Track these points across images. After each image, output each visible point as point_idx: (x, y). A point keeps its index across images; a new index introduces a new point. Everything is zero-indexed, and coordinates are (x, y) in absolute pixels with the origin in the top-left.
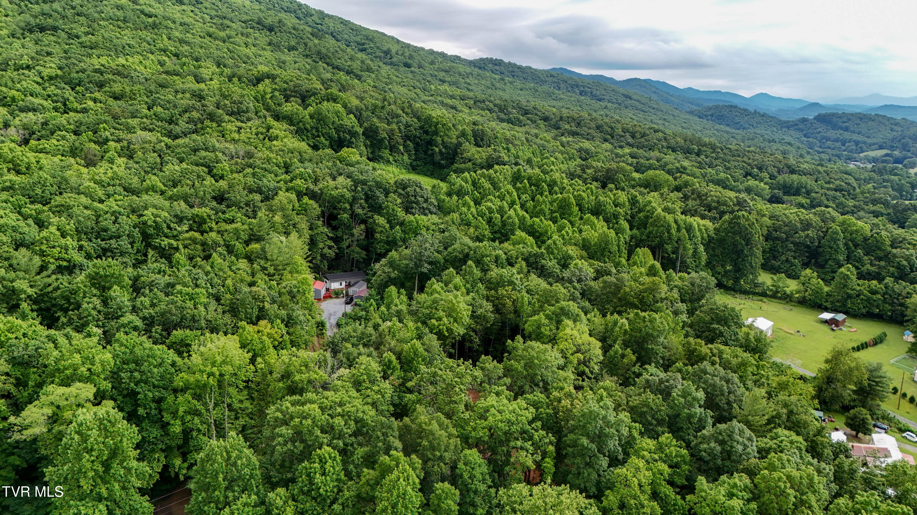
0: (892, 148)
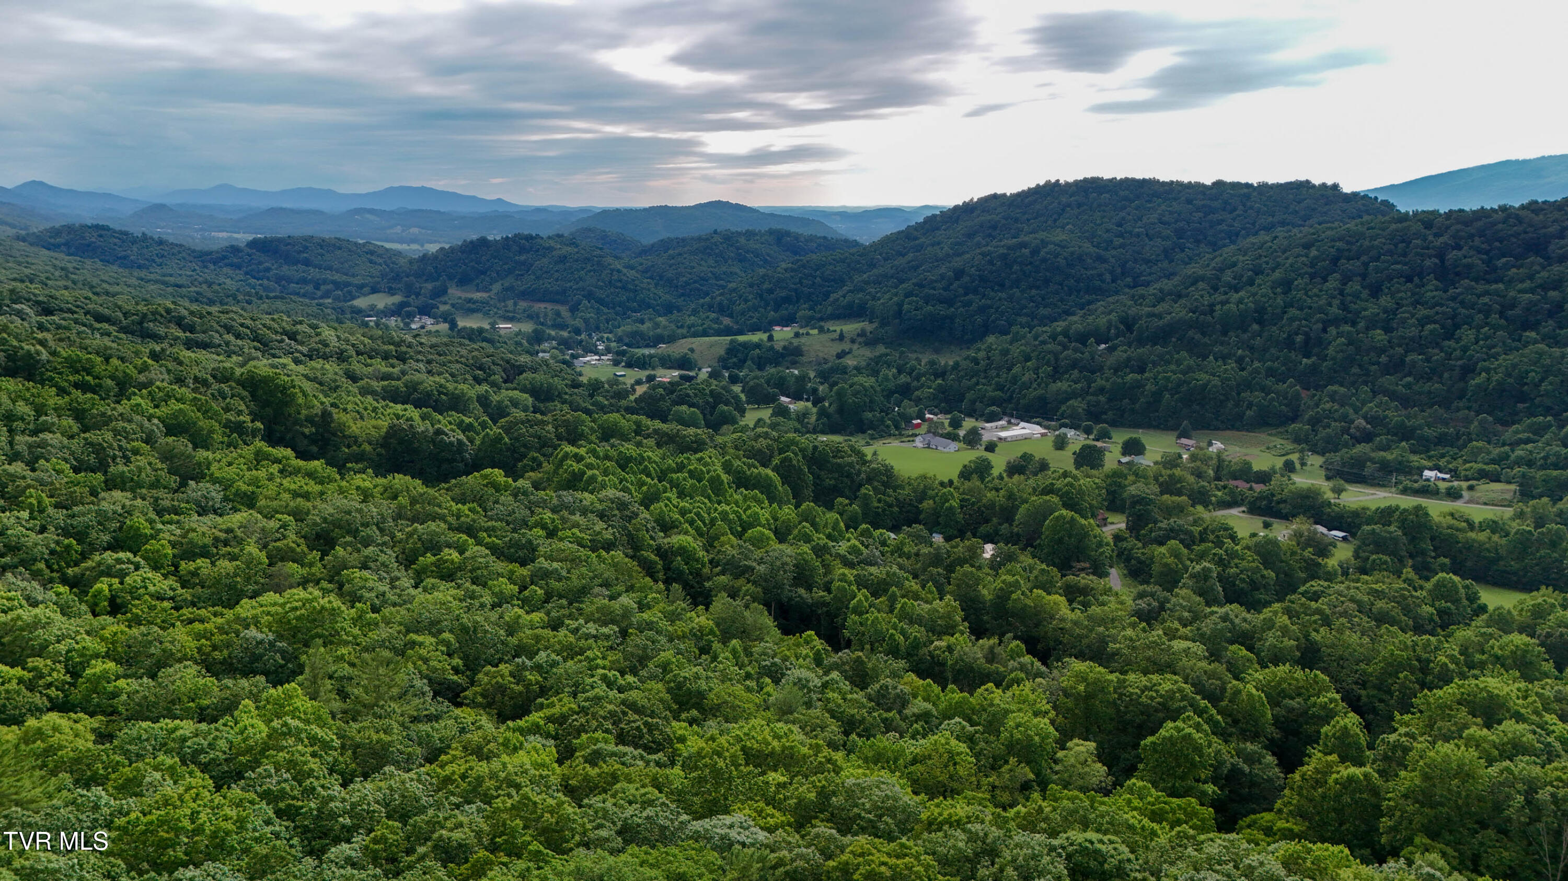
0: (393, 292)
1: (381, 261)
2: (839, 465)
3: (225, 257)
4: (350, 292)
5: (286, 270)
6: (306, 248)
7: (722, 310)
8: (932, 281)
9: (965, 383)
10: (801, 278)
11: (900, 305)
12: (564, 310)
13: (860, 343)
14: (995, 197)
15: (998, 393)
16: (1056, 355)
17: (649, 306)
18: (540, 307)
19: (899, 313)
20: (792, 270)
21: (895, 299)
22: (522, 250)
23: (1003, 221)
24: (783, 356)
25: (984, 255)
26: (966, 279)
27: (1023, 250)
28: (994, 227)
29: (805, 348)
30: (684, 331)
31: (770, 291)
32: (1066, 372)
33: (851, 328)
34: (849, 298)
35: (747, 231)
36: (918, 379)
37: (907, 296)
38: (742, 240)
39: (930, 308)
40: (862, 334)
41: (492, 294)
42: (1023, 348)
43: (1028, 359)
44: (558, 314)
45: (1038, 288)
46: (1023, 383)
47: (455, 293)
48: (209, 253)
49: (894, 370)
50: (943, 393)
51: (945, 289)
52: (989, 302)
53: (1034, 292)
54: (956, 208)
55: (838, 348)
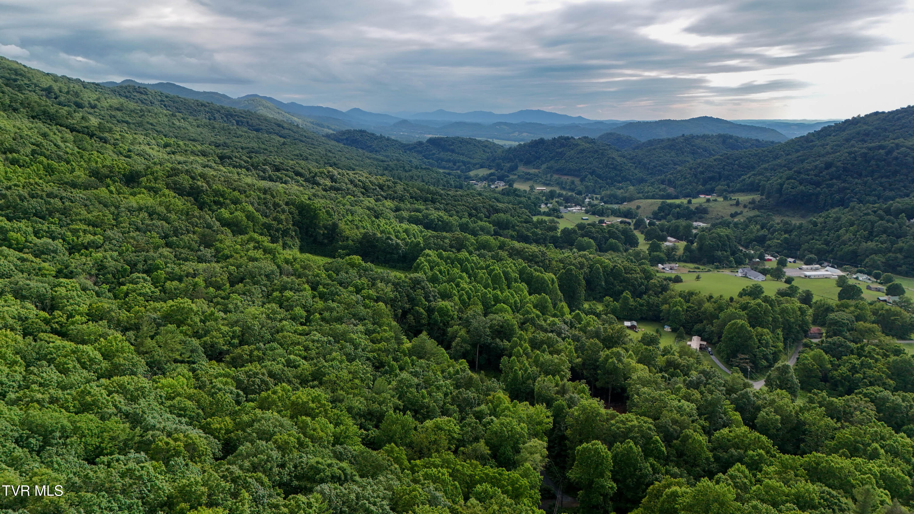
0: (490, 167)
1: (489, 151)
2: (628, 278)
3: (415, 147)
4: (469, 167)
5: (443, 155)
6: (453, 143)
7: (671, 183)
8: (808, 170)
9: (804, 238)
10: (725, 165)
11: (782, 185)
12: (577, 181)
13: (750, 208)
14: (877, 113)
15: (824, 246)
16: (873, 223)
17: (628, 180)
18: (564, 178)
19: (780, 191)
20: (720, 160)
21: (779, 181)
22: (562, 145)
23: (875, 131)
24: (694, 213)
25: (850, 153)
26: (833, 169)
27: (881, 151)
28: (867, 135)
29: (710, 209)
30: (641, 195)
31: (702, 173)
32: (876, 236)
33: (744, 198)
34: (751, 179)
35: (704, 135)
36: (772, 234)
37: (788, 179)
38: (698, 141)
39: (802, 188)
40: (753, 202)
41: (540, 170)
42: (850, 217)
43: (852, 224)
44: (573, 182)
45: (888, 177)
46: (843, 241)
47: (522, 169)
48: (408, 145)
49: (758, 227)
50: (787, 244)
51: (815, 175)
52: (847, 185)
53: (884, 180)
54: (847, 121)
55: (734, 210)
